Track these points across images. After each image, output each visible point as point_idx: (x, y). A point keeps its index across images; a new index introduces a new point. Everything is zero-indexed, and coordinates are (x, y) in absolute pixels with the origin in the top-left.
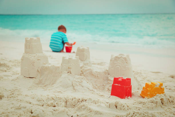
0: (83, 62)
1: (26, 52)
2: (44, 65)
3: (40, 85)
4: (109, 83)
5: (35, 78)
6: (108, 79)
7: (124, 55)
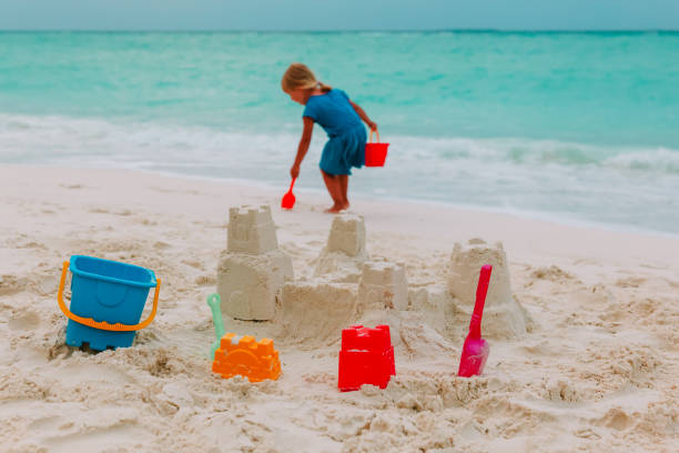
0: (353, 259)
1: (232, 248)
2: (287, 283)
3: (287, 341)
4: (458, 322)
5: (271, 321)
6: (455, 311)
7: (485, 243)
